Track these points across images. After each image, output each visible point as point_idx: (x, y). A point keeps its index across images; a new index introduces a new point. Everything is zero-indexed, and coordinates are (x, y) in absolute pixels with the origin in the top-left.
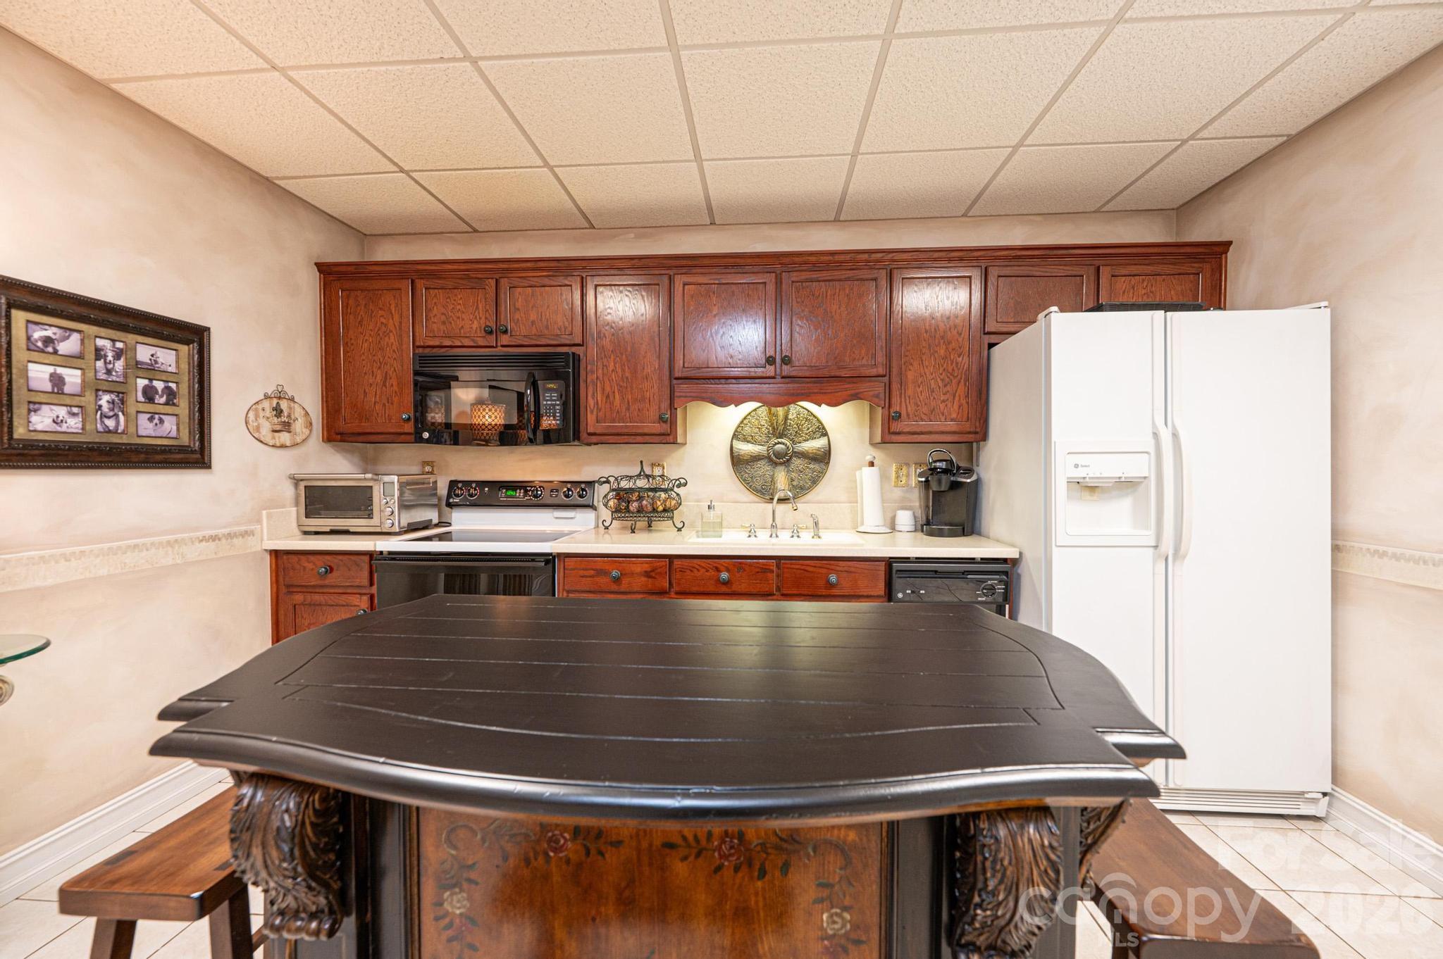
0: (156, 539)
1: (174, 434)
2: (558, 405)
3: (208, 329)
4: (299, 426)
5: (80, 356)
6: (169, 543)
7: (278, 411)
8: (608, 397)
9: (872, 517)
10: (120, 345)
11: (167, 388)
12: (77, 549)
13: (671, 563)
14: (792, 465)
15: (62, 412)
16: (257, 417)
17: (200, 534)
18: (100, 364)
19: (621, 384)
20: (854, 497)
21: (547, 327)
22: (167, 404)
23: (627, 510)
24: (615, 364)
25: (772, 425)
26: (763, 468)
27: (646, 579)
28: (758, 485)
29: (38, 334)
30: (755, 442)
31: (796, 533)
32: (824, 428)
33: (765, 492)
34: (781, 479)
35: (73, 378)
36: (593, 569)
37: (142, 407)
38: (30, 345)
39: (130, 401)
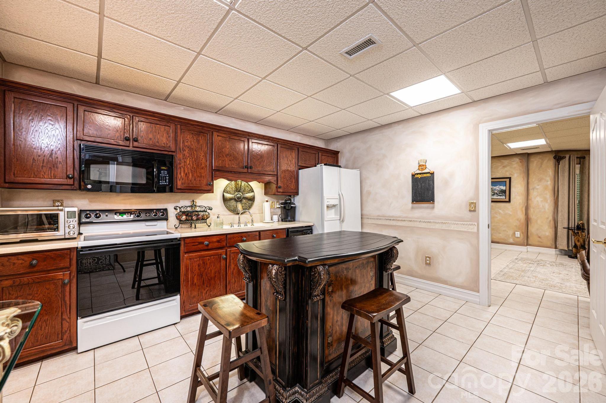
2: (167, 176)
8: (186, 174)
9: (268, 218)
13: (226, 236)
14: (242, 202)
19: (192, 170)
20: (262, 212)
21: (158, 142)
23: (192, 219)
24: (190, 161)
25: (236, 187)
26: (233, 203)
27: (218, 243)
28: (232, 208)
30: (230, 193)
31: (246, 224)
32: (253, 189)
33: (235, 212)
34: (240, 207)
36: (197, 242)
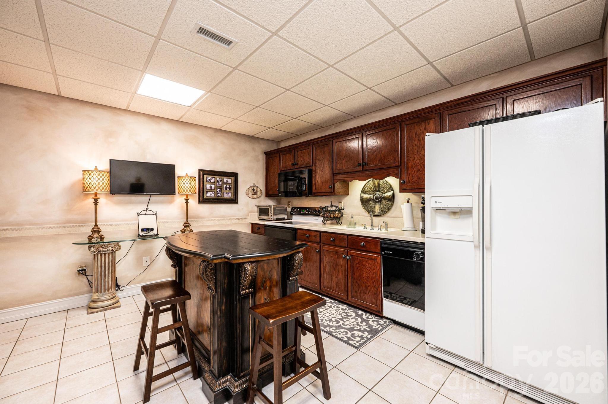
0: (227, 218)
1: (230, 196)
3: (238, 173)
4: (259, 193)
5: (214, 182)
6: (229, 219)
7: (254, 190)
8: (318, 181)
9: (407, 224)
10: (221, 179)
11: (229, 187)
12: (214, 219)
13: (320, 233)
14: (381, 203)
15: (211, 193)
16: (248, 191)
17: (236, 218)
18: (218, 183)
19: (321, 177)
22: (229, 190)
24: (319, 171)
25: (374, 187)
26: (371, 204)
27: (315, 238)
28: (370, 210)
29: (208, 179)
30: (369, 194)
31: (380, 228)
32: (392, 188)
33: (371, 212)
34: (377, 208)
35: (213, 186)
36: (303, 233)
37: (224, 191)
38: (207, 181)
39: (223, 190)
